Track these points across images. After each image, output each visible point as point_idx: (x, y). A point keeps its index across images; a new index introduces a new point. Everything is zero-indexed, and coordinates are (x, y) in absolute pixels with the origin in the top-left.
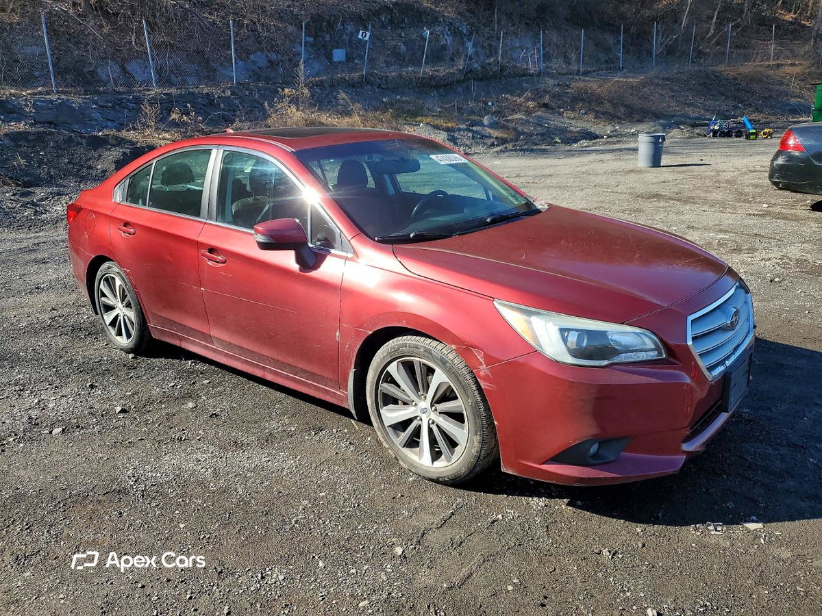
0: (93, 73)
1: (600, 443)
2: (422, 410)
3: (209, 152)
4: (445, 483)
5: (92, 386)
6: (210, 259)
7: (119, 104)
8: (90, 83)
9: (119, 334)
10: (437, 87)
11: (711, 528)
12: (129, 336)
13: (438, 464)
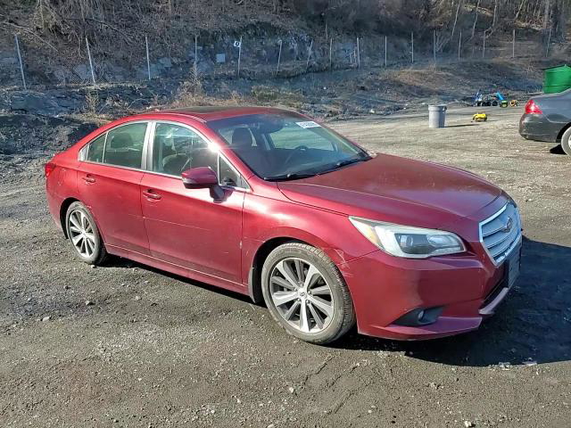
0: (51, 75)
1: (425, 311)
2: (301, 294)
3: (146, 125)
4: (318, 344)
5: (67, 288)
6: (150, 197)
7: (70, 95)
8: (49, 81)
9: (84, 251)
10: (289, 78)
11: (502, 366)
12: (91, 252)
13: (313, 331)
